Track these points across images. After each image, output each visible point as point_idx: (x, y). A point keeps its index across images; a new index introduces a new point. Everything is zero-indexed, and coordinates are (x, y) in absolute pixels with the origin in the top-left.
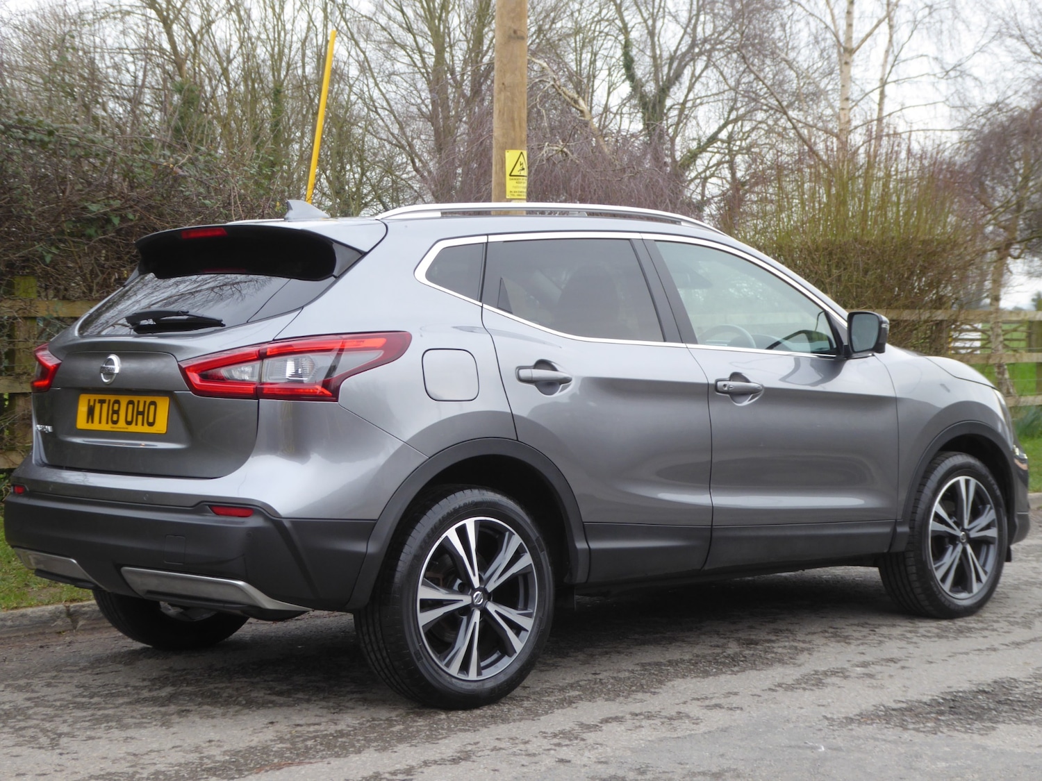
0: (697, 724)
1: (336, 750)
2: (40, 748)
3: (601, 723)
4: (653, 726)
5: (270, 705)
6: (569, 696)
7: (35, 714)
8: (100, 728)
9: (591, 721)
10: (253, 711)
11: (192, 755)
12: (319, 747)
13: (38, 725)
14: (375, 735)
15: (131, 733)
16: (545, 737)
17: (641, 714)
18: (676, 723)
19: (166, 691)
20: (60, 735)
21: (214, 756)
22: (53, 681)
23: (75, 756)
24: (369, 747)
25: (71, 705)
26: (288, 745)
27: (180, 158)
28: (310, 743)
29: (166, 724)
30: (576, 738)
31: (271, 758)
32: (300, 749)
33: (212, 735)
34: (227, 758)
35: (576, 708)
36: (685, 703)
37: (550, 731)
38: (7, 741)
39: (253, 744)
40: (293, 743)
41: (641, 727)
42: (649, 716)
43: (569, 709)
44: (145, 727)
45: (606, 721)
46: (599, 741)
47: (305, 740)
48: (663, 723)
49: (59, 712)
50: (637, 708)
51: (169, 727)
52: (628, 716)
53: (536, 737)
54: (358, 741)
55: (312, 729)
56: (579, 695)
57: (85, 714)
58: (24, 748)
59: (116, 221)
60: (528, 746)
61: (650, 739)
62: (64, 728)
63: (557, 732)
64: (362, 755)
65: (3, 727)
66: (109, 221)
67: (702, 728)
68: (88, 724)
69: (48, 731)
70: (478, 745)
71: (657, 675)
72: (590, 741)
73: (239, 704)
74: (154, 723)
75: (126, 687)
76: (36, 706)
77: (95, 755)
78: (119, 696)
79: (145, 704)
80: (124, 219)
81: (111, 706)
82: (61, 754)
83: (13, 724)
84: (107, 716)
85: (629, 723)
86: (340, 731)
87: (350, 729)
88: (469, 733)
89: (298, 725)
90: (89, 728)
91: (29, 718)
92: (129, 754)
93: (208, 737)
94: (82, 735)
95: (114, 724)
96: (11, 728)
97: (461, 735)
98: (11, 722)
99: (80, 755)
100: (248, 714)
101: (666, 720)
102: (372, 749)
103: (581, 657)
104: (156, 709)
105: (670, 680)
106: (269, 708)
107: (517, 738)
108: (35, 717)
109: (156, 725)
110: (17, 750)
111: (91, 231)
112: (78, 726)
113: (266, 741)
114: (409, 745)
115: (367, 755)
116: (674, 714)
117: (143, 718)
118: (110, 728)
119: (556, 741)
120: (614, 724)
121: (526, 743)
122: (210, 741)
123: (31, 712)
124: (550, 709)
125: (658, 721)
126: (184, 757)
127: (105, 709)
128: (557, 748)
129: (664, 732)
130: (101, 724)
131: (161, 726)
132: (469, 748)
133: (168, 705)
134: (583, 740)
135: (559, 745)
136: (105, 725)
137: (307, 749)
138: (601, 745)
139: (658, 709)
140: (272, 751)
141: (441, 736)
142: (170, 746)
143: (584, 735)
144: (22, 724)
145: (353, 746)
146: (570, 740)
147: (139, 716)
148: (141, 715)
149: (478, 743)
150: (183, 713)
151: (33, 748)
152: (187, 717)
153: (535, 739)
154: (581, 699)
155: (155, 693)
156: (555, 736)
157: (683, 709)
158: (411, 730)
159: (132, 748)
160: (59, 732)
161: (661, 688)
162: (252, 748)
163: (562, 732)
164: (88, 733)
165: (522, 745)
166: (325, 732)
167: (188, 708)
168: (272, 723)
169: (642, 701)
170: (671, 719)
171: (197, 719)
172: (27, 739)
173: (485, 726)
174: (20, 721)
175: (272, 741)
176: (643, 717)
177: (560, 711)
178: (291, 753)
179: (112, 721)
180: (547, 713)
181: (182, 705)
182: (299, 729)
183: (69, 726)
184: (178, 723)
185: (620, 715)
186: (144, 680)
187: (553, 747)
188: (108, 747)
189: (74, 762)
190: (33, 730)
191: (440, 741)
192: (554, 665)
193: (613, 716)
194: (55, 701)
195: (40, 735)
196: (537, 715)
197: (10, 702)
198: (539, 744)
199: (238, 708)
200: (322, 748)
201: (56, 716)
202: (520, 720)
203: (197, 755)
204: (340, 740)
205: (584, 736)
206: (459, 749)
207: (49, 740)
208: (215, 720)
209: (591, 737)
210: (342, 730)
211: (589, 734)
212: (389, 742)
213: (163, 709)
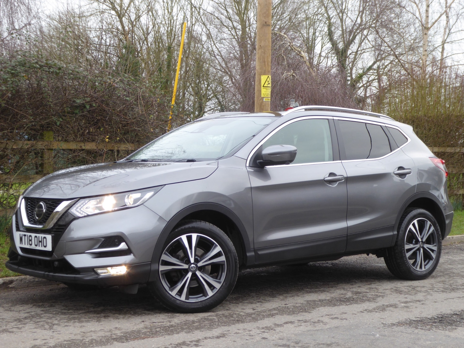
0: (326, 325)
1: (169, 332)
2: (45, 329)
3: (284, 324)
4: (306, 325)
6: (272, 313)
7: (44, 316)
8: (71, 322)
9: (280, 323)
10: (136, 317)
11: (108, 333)
12: (161, 331)
13: (45, 320)
14: (186, 327)
15: (83, 324)
16: (259, 329)
17: (302, 321)
18: (316, 324)
19: (100, 308)
21: (117, 334)
22: (53, 304)
23: (59, 332)
24: (182, 332)
25: (60, 313)
26: (149, 330)
27: (116, 79)
28: (158, 329)
29: (99, 321)
30: (272, 329)
31: (141, 335)
32: (153, 332)
33: (117, 325)
34: (122, 334)
35: (274, 318)
36: (322, 316)
37: (261, 326)
38: (31, 327)
39: (134, 329)
40: (151, 329)
41: (301, 325)
42: (305, 322)
43: (271, 318)
44: (90, 322)
45: (286, 323)
46: (281, 331)
47: (156, 328)
48: (311, 324)
49: (55, 316)
50: (300, 318)
51: (100, 322)
52: (296, 321)
54: (178, 329)
55: (160, 324)
57: (65, 317)
58: (38, 329)
59: (88, 107)
60: (251, 332)
61: (303, 330)
62: (56, 322)
63: (264, 327)
64: (179, 334)
65: (30, 321)
66: (85, 107)
67: (328, 326)
68: (66, 320)
69: (49, 323)
71: (313, 305)
72: (277, 331)
75: (84, 306)
76: (45, 313)
77: (67, 332)
78: (80, 310)
79: (91, 313)
80: (91, 106)
81: (76, 314)
82: (53, 332)
83: (34, 320)
84: (75, 317)
85: (296, 324)
87: (176, 324)
88: (226, 327)
89: (154, 322)
90: (66, 322)
91: (42, 318)
92: (81, 332)
93: (115, 326)
94: (63, 325)
95: (77, 321)
96: (34, 321)
97: (223, 327)
98: (34, 319)
99: (61, 332)
100: (134, 318)
101: (312, 323)
102: (184, 332)
103: (281, 297)
104: (95, 315)
105: (318, 308)
106: (143, 315)
107: (246, 329)
109: (94, 321)
110: (35, 330)
111: (77, 111)
112: (62, 321)
113: (140, 328)
114: (200, 331)
115: (181, 334)
116: (316, 321)
117: (89, 319)
118: (75, 322)
119: (263, 330)
120: (290, 324)
122: (116, 328)
123: (42, 315)
124: (263, 318)
125: (309, 324)
126: (104, 334)
127: (74, 315)
128: (263, 333)
129: (310, 328)
131: (97, 322)
132: (225, 332)
133: (100, 314)
134: (275, 330)
135: (264, 332)
136: (73, 321)
137: (157, 331)
138: (282, 332)
139: (310, 319)
140: (142, 332)
141: (214, 328)
142: (99, 329)
144: (39, 320)
145: (176, 331)
146: (269, 330)
147: (87, 318)
148: (89, 317)
149: (229, 331)
150: (106, 317)
151: (42, 329)
152: (108, 318)
153: (254, 330)
154: (278, 314)
155: (96, 309)
156: (263, 328)
157: (321, 319)
158: (202, 325)
159: (83, 330)
161: (313, 310)
162: (133, 331)
163: (266, 327)
164: (66, 324)
165: (248, 332)
166: (165, 325)
167: (108, 315)
168: (143, 321)
169: (303, 315)
170: (314, 323)
171: (112, 319)
172: (40, 326)
173: (234, 324)
174: (38, 319)
175: (142, 328)
177: (267, 319)
178: (150, 333)
179: (76, 319)
180: (261, 319)
182: (154, 324)
183: (58, 321)
184: (104, 321)
185: (293, 321)
186: (92, 304)
187: (261, 333)
188: (73, 329)
189: (58, 335)
190: (43, 322)
191: (213, 330)
192: (269, 301)
193: (290, 321)
194: (53, 311)
195: (45, 324)
196: (257, 320)
197: (35, 312)
199: (130, 315)
200: (163, 331)
201: (53, 317)
202: (249, 322)
203: (110, 333)
204: (171, 328)
205: (275, 329)
206: (221, 333)
207: (49, 326)
208: (119, 320)
210: (172, 325)
211: (278, 328)
212: (191, 330)
213: (97, 315)
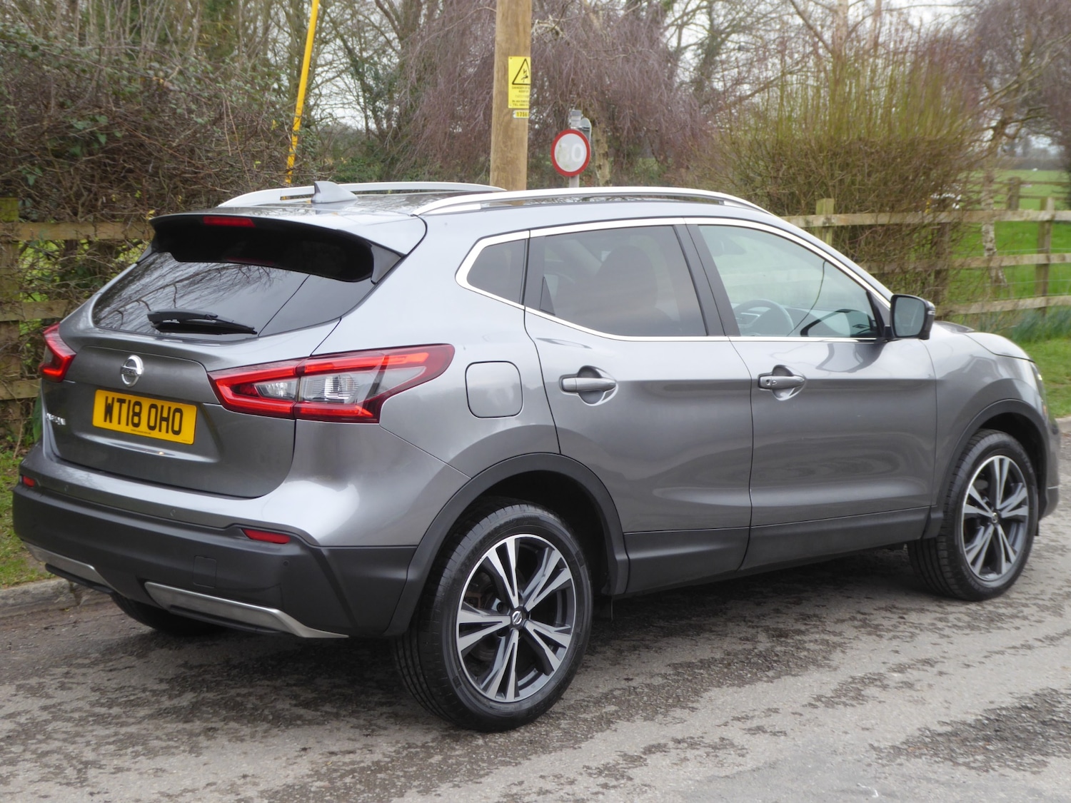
0: (743, 756)
1: (377, 790)
2: (68, 784)
3: (645, 753)
4: (698, 759)
5: (299, 722)
6: (606, 713)
7: (55, 731)
8: (126, 754)
9: (632, 750)
10: (283, 731)
11: (229, 797)
12: (358, 786)
13: (60, 748)
14: (414, 769)
15: (161, 762)
16: (590, 775)
17: (683, 740)
18: (720, 754)
19: (187, 699)
20: (87, 764)
23: (106, 797)
24: (410, 788)
25: (91, 719)
26: (326, 783)
28: (348, 780)
29: (195, 750)
30: (623, 776)
31: (311, 801)
32: (339, 789)
33: (247, 768)
34: (265, 801)
35: (615, 731)
36: (726, 724)
37: (594, 764)
38: (31, 773)
39: (290, 781)
40: (331, 781)
41: (686, 759)
42: (693, 744)
43: (608, 732)
44: (173, 754)
45: (649, 750)
46: (647, 781)
47: (342, 776)
48: (707, 754)
49: (80, 729)
50: (677, 731)
51: (199, 754)
52: (671, 744)
53: (581, 774)
54: (398, 777)
55: (348, 758)
56: (616, 711)
57: (107, 732)
58: (51, 784)
60: (575, 788)
61: (698, 778)
62: (89, 755)
63: (601, 767)
64: (406, 799)
65: (24, 751)
67: (750, 762)
68: (112, 747)
69: (73, 758)
70: (524, 786)
71: (691, 682)
72: (637, 781)
73: (265, 719)
74: (182, 748)
76: (55, 718)
77: (128, 796)
78: (139, 705)
79: (168, 719)
81: (132, 720)
82: (92, 794)
83: (33, 747)
84: (131, 736)
85: (673, 755)
86: (377, 763)
87: (387, 759)
88: (511, 768)
89: (332, 753)
90: (114, 755)
91: (49, 737)
92: (163, 794)
93: (241, 771)
94: (110, 763)
95: (139, 748)
96: (34, 752)
97: (503, 769)
98: (32, 744)
99: (112, 796)
100: (277, 735)
101: (711, 750)
102: (414, 790)
104: (181, 726)
105: (706, 690)
106: (299, 726)
107: (562, 776)
108: (55, 736)
109: (184, 751)
110: (44, 787)
112: (103, 750)
113: (303, 777)
114: (451, 784)
116: (718, 741)
117: (169, 740)
118: (137, 754)
119: (602, 780)
120: (659, 755)
121: (572, 783)
122: (245, 777)
123: (50, 728)
124: (588, 732)
125: (701, 752)
126: (220, 799)
127: (127, 724)
128: (604, 790)
129: (710, 768)
130: (126, 748)
131: (190, 752)
132: (515, 790)
133: (192, 721)
134: (630, 779)
135: (605, 786)
136: (130, 750)
137: (348, 788)
138: (649, 786)
139: (700, 733)
140: (311, 792)
141: (482, 772)
142: (203, 783)
143: (630, 771)
144: (45, 747)
145: (394, 786)
146: (617, 779)
147: (164, 737)
148: (167, 735)
150: (210, 732)
151: (61, 784)
152: (215, 738)
153: (580, 778)
154: (619, 718)
155: (175, 702)
156: (600, 773)
157: (726, 733)
158: (450, 761)
159: (164, 785)
160: (84, 759)
162: (289, 786)
163: (606, 767)
164: (115, 762)
165: (568, 787)
166: (362, 765)
167: (213, 725)
168: (304, 749)
169: (682, 721)
170: (715, 748)
171: (226, 743)
172: (51, 769)
173: (525, 756)
174: (40, 742)
175: (309, 776)
176: (686, 745)
177: (599, 734)
178: (331, 794)
179: (137, 744)
180: (586, 738)
181: (207, 720)
182: (334, 758)
183: (93, 750)
184: (207, 748)
185: (662, 742)
187: (601, 790)
188: (139, 783)
190: (56, 756)
191: (482, 780)
193: (655, 743)
194: (72, 711)
195: (65, 764)
196: (578, 741)
197: (26, 712)
198: (585, 785)
199: (266, 726)
200: (362, 788)
201: (78, 734)
202: (561, 748)
204: (379, 775)
205: (631, 773)
207: (75, 772)
208: (244, 744)
209: (638, 773)
210: (379, 761)
211: (635, 770)
212: (429, 780)
213: (187, 726)
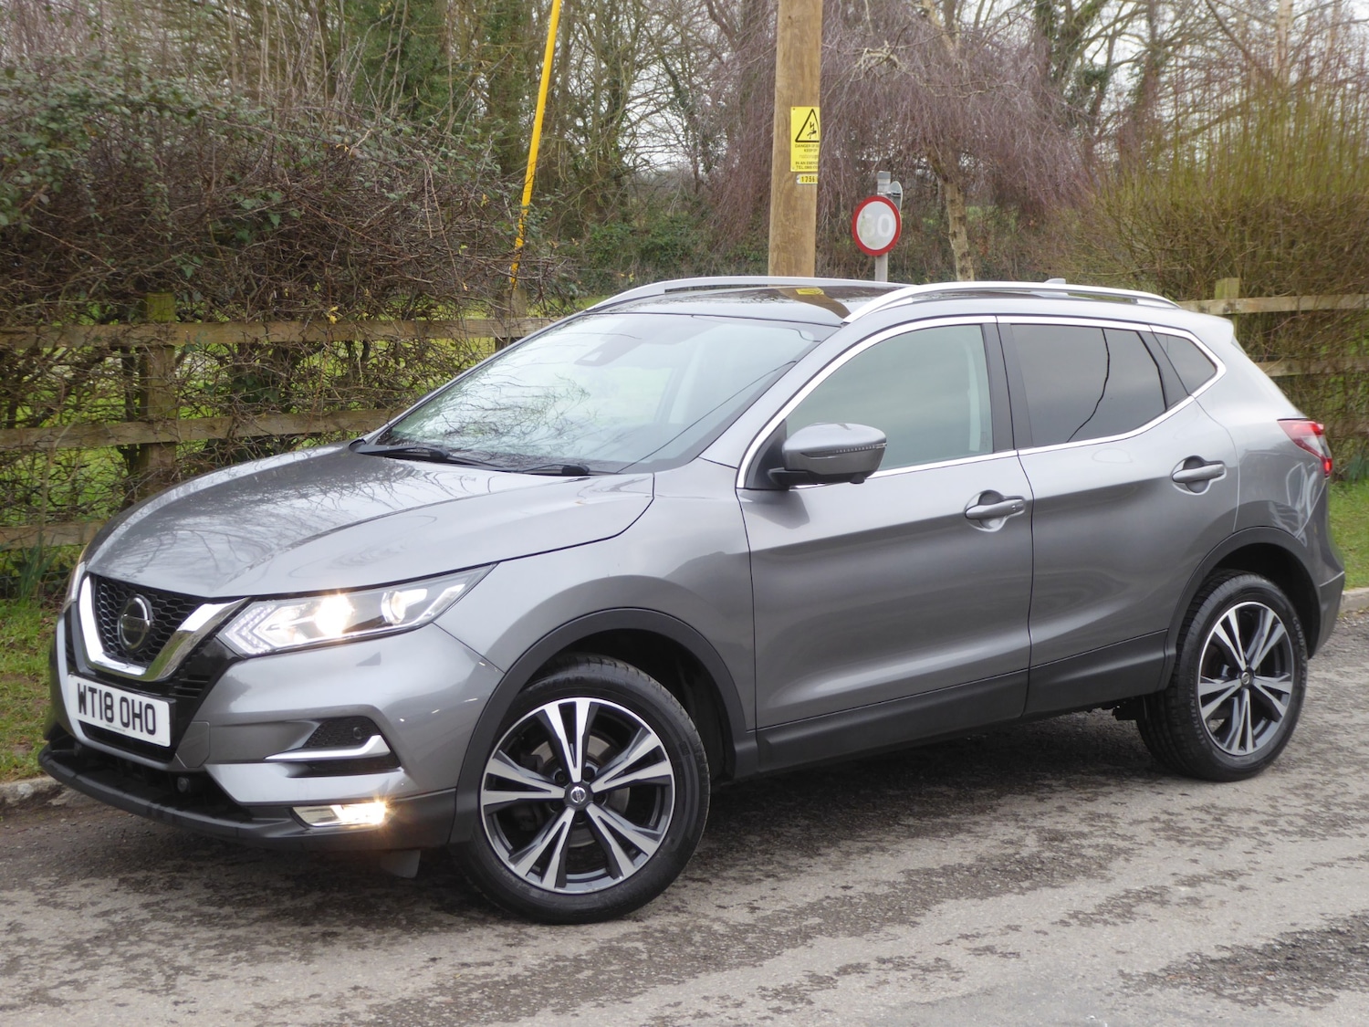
0: (957, 980)
1: (506, 1008)
2: (152, 992)
3: (837, 974)
4: (901, 982)
5: (436, 929)
6: (806, 926)
7: (152, 932)
8: (226, 960)
9: (824, 970)
10: (414, 938)
11: (332, 1010)
12: (485, 1003)
13: (153, 951)
14: (557, 984)
15: (264, 969)
16: (763, 997)
17: (890, 960)
18: (930, 977)
19: (312, 899)
20: (178, 970)
21: (358, 1013)
22: (177, 875)
23: (192, 1007)
24: (545, 1006)
25: (196, 919)
26: (448, 999)
27: (359, 135)
28: (475, 995)
29: (306, 957)
30: (802, 999)
31: (426, 1019)
32: (463, 1005)
33: (361, 980)
34: (373, 1017)
35: (811, 947)
36: (948, 943)
37: (771, 985)
38: (113, 979)
39: (407, 995)
40: (455, 996)
41: (886, 982)
42: (900, 965)
43: (802, 948)
44: (280, 961)
45: (844, 971)
46: (830, 1005)
47: (469, 992)
48: (914, 977)
49: (180, 930)
50: (886, 949)
51: (309, 962)
52: (874, 964)
53: (753, 996)
54: (534, 994)
55: (481, 971)
56: (820, 924)
57: (211, 934)
58: (132, 991)
59: (276, 220)
60: (740, 1011)
61: (893, 1004)
62: (184, 960)
63: (779, 988)
64: (537, 1018)
65: (111, 953)
66: (267, 219)
67: (963, 988)
68: (213, 952)
69: (165, 963)
70: (680, 1008)
71: (923, 891)
72: (818, 1006)
73: (398, 925)
74: (292, 955)
75: (264, 889)
76: (154, 918)
77: (216, 1006)
78: (254, 905)
79: (285, 921)
80: (286, 218)
81: (243, 922)
82: (176, 1003)
83: (122, 949)
84: (237, 939)
85: (872, 977)
86: (515, 977)
87: (527, 973)
88: (672, 986)
89: (465, 965)
90: (212, 960)
91: (143, 938)
92: (257, 1005)
93: (353, 982)
94: (205, 969)
95: (243, 953)
96: (121, 955)
97: (661, 988)
98: (122, 946)
99: (198, 1006)
100: (407, 943)
101: (920, 972)
102: (549, 1009)
103: (834, 855)
104: (297, 930)
105: (938, 902)
106: (435, 933)
107: (729, 998)
108: (151, 938)
109: (293, 958)
110: (123, 995)
111: (244, 234)
112: (201, 955)
113: (423, 991)
114: (594, 1003)
115: (541, 1019)
116: (932, 961)
117: (280, 945)
118: (239, 960)
119: (775, 1003)
120: (854, 976)
121: (739, 1005)
122: (356, 988)
123: (146, 928)
124: (778, 947)
125: (907, 974)
126: (321, 1013)
127: (236, 926)
128: (775, 1015)
129: (912, 993)
130: (228, 953)
131: (300, 959)
132: (668, 1011)
133: (312, 924)
134: (810, 1003)
135: (778, 1010)
136: (233, 955)
137: (472, 1004)
138: (831, 1011)
139: (912, 953)
140: (428, 1007)
141: (635, 991)
142: (306, 994)
143: (813, 994)
144: (135, 950)
145: (528, 1003)
146: (794, 1003)
147: (275, 942)
148: (278, 939)
149: (679, 1003)
150: (328, 937)
151: (143, 991)
152: (333, 944)
153: (750, 1000)
154: (820, 932)
155: (298, 902)
156: (777, 994)
157: (945, 953)
158: (601, 977)
159: (261, 995)
160: (177, 964)
161: (924, 915)
162: (405, 1001)
163: (786, 989)
164: (212, 968)
165: (733, 1010)
166: (496, 979)
167: (335, 929)
168: (434, 960)
169: (896, 937)
170: (925, 970)
171: (345, 950)
172: (137, 975)
173: (693, 974)
174: (132, 944)
175: (431, 990)
176: (891, 965)
177: (790, 950)
178: (451, 1011)
179: (242, 949)
180: (773, 955)
181: (330, 924)
182: (465, 971)
183: (190, 954)
184: (321, 955)
185: (863, 961)
186: (287, 878)
187: (771, 1014)
188: (233, 992)
189: (189, 1016)
190: (146, 960)
191: (633, 999)
192: (796, 871)
193: (854, 962)
194: (177, 910)
195: (154, 969)
196: (762, 958)
197: (124, 910)
198: (754, 1008)
199: (396, 931)
200: (489, 1005)
201: (177, 936)
202: (738, 965)
203: (337, 1011)
204: (513, 991)
205: (812, 996)
206: (655, 1014)
207: (164, 978)
208: (365, 951)
209: (821, 997)
210: (518, 975)
211: (819, 993)
212: (571, 998)
213: (306, 930)
